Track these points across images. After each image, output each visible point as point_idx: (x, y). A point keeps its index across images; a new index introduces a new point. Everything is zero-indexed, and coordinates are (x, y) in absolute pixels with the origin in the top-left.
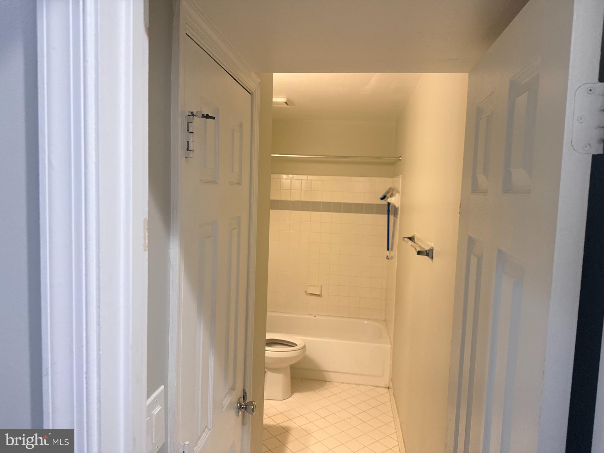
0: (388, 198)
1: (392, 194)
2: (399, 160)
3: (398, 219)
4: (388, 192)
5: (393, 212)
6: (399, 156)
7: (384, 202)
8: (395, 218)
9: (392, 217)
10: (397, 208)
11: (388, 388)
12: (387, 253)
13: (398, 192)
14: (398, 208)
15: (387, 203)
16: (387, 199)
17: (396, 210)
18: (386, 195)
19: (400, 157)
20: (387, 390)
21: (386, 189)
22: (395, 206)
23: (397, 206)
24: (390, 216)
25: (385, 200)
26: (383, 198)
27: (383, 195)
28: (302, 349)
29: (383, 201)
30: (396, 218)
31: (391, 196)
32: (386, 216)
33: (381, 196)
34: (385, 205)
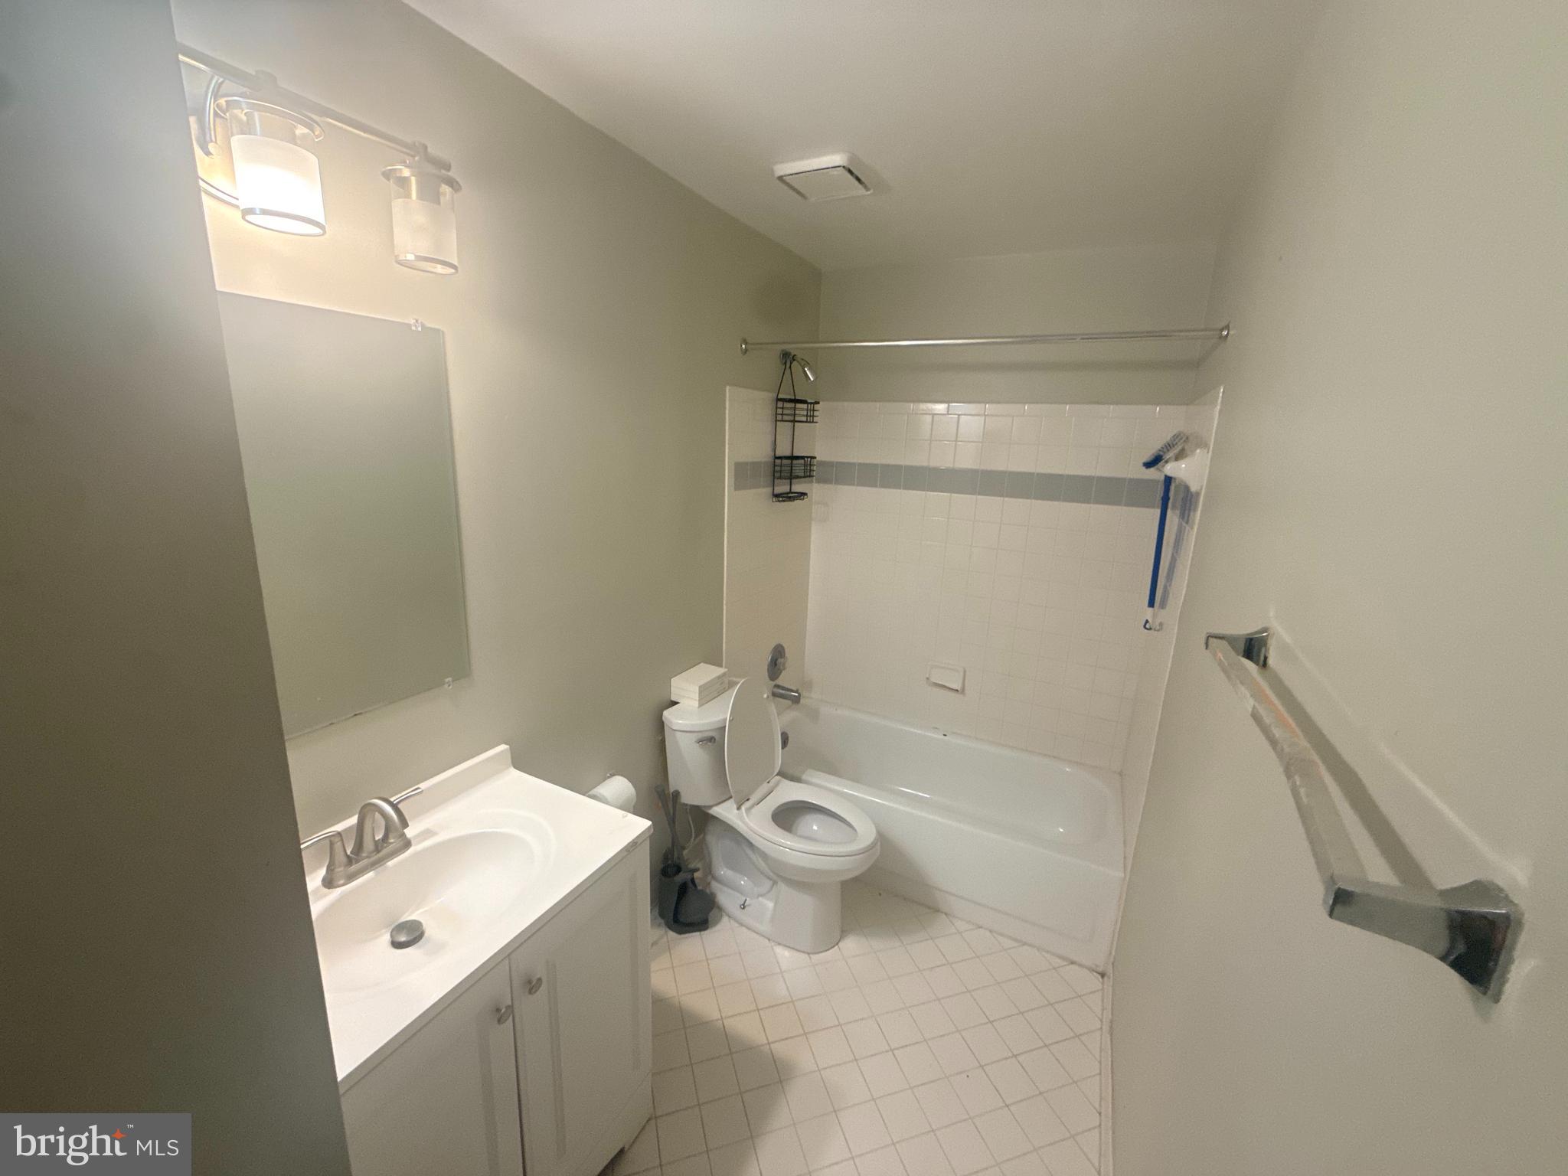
0: (1167, 462)
1: (1183, 450)
2: (1221, 337)
3: (1192, 528)
4: (1169, 446)
5: (1179, 503)
6: (1221, 327)
7: (1152, 474)
8: (1184, 524)
9: (1172, 518)
10: (1192, 495)
11: (1103, 975)
12: (1149, 613)
13: (1206, 446)
14: (1198, 494)
15: (1163, 478)
16: (1163, 466)
17: (1189, 500)
18: (1161, 453)
19: (1227, 327)
20: (1095, 982)
21: (1167, 437)
22: (1187, 488)
23: (1193, 489)
24: (1169, 512)
25: (1158, 469)
26: (1154, 462)
27: (1153, 454)
28: (863, 853)
29: (1152, 470)
30: (1187, 523)
31: (1177, 458)
32: (1158, 512)
33: (1147, 456)
34: (1156, 482)
